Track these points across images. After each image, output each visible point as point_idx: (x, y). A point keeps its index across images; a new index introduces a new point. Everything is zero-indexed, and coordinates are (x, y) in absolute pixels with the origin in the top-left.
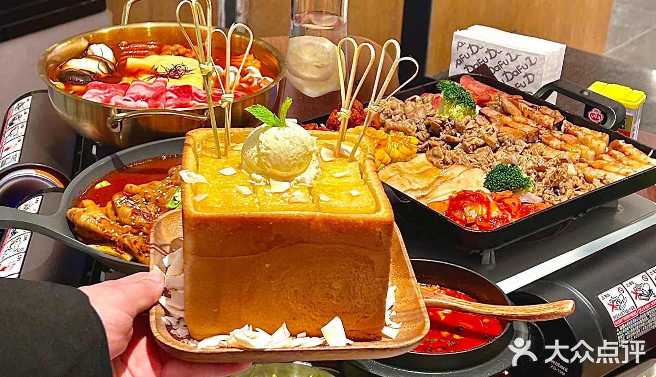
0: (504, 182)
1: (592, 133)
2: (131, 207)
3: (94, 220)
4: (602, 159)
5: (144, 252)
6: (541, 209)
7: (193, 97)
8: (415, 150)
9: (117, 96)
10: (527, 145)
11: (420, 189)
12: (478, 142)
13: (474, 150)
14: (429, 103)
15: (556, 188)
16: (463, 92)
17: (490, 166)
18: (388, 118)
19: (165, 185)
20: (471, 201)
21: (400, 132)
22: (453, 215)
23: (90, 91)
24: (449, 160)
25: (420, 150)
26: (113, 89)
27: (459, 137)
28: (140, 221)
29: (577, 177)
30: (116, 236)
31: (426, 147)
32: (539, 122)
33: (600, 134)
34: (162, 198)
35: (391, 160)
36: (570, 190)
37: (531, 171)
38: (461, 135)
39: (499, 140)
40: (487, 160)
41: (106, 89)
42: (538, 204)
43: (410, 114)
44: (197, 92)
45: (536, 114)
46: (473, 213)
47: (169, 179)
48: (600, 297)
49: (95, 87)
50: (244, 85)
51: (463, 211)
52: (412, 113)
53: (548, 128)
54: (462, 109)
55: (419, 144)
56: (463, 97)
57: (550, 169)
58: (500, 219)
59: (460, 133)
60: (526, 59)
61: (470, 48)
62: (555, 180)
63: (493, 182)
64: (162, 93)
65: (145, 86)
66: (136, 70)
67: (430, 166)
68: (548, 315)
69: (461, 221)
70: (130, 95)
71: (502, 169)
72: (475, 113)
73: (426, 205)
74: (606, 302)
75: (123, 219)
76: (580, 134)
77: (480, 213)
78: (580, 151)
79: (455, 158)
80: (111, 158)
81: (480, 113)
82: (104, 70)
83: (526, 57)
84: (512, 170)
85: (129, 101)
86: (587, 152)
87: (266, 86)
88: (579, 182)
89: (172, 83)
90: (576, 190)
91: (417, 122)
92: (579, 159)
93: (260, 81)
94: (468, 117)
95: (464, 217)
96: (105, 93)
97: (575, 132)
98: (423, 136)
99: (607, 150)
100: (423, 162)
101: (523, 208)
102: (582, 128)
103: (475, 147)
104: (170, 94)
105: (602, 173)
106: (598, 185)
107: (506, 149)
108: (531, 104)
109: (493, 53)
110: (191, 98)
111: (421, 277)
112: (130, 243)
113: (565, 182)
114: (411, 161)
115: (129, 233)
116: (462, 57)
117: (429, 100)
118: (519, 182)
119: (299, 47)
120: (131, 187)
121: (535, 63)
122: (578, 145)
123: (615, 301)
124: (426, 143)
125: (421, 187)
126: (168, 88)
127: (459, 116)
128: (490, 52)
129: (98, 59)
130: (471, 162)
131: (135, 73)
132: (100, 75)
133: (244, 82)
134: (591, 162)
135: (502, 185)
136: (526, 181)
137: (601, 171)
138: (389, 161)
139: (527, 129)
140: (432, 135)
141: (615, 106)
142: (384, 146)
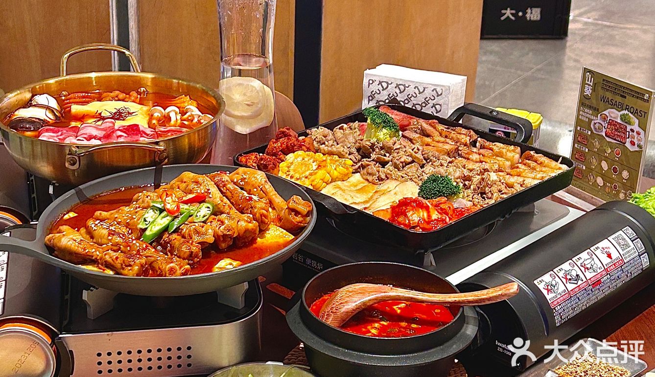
0: (437, 191)
1: (505, 147)
2: (107, 229)
3: (74, 242)
4: (518, 167)
5: (126, 266)
6: (473, 210)
7: (142, 134)
8: (351, 170)
9: (71, 137)
10: (451, 160)
11: (362, 203)
12: (407, 160)
13: (403, 167)
14: (357, 129)
15: (483, 193)
16: (388, 117)
17: (421, 180)
18: (321, 145)
19: (133, 209)
20: (412, 206)
21: (334, 156)
22: (397, 220)
23: (43, 134)
24: (383, 176)
25: (354, 171)
26: (65, 132)
27: (389, 157)
28: (117, 241)
29: (500, 183)
30: (97, 253)
31: (359, 167)
32: (457, 141)
33: (512, 147)
34: (132, 221)
35: (332, 179)
36: (496, 194)
37: (459, 180)
38: (390, 155)
39: (424, 157)
40: (417, 175)
41: (59, 132)
42: (470, 207)
43: (341, 140)
44: (144, 130)
45: (453, 134)
46: (415, 217)
47: (136, 204)
48: (535, 282)
49: (47, 131)
50: (186, 123)
51: (406, 216)
52: (343, 139)
53: (465, 145)
54: (388, 132)
55: (353, 166)
56: (389, 121)
57: (475, 177)
58: (439, 221)
59: (388, 153)
60: (433, 91)
61: (380, 85)
62: (482, 186)
63: (427, 192)
64: (113, 132)
65: (95, 127)
66: (82, 116)
67: (366, 183)
68: (496, 297)
69: (405, 225)
70: (82, 136)
71: (434, 179)
72: (399, 135)
73: (372, 214)
74: (541, 287)
75: (100, 240)
76: (494, 148)
77: (422, 217)
78: (498, 162)
79: (389, 174)
80: (75, 192)
81: (403, 136)
82: (52, 117)
83: (433, 89)
84: (443, 180)
85: (83, 140)
86: (504, 163)
87: (206, 122)
88: (503, 187)
89: (119, 124)
90: (501, 194)
91: (349, 146)
92: (497, 169)
93: (201, 118)
94: (394, 139)
95: (407, 221)
96: (57, 136)
97: (490, 147)
98: (355, 158)
99: (520, 161)
100: (359, 181)
101: (458, 212)
102: (496, 143)
103: (404, 164)
104: (119, 133)
105: (520, 179)
106: (518, 189)
107: (432, 164)
108: (446, 127)
109: (402, 88)
110: (140, 135)
111: (373, 279)
112: (112, 260)
113: (490, 188)
114: (348, 181)
115: (110, 250)
116: (373, 93)
117: (356, 127)
118: (451, 189)
119: (229, 89)
120: (101, 214)
121: (441, 94)
122: (494, 157)
123: (549, 285)
124: (359, 164)
125: (362, 201)
126: (116, 127)
127: (386, 138)
128: (399, 86)
129: (45, 107)
130: (403, 177)
131: (81, 118)
132: (49, 122)
133: (185, 120)
134: (509, 171)
135: (436, 193)
136: (456, 188)
137: (519, 177)
138: (330, 180)
139: (447, 147)
140: (363, 157)
141: (522, 122)
142: (324, 166)
